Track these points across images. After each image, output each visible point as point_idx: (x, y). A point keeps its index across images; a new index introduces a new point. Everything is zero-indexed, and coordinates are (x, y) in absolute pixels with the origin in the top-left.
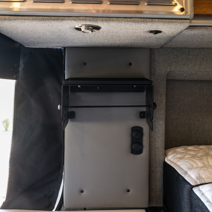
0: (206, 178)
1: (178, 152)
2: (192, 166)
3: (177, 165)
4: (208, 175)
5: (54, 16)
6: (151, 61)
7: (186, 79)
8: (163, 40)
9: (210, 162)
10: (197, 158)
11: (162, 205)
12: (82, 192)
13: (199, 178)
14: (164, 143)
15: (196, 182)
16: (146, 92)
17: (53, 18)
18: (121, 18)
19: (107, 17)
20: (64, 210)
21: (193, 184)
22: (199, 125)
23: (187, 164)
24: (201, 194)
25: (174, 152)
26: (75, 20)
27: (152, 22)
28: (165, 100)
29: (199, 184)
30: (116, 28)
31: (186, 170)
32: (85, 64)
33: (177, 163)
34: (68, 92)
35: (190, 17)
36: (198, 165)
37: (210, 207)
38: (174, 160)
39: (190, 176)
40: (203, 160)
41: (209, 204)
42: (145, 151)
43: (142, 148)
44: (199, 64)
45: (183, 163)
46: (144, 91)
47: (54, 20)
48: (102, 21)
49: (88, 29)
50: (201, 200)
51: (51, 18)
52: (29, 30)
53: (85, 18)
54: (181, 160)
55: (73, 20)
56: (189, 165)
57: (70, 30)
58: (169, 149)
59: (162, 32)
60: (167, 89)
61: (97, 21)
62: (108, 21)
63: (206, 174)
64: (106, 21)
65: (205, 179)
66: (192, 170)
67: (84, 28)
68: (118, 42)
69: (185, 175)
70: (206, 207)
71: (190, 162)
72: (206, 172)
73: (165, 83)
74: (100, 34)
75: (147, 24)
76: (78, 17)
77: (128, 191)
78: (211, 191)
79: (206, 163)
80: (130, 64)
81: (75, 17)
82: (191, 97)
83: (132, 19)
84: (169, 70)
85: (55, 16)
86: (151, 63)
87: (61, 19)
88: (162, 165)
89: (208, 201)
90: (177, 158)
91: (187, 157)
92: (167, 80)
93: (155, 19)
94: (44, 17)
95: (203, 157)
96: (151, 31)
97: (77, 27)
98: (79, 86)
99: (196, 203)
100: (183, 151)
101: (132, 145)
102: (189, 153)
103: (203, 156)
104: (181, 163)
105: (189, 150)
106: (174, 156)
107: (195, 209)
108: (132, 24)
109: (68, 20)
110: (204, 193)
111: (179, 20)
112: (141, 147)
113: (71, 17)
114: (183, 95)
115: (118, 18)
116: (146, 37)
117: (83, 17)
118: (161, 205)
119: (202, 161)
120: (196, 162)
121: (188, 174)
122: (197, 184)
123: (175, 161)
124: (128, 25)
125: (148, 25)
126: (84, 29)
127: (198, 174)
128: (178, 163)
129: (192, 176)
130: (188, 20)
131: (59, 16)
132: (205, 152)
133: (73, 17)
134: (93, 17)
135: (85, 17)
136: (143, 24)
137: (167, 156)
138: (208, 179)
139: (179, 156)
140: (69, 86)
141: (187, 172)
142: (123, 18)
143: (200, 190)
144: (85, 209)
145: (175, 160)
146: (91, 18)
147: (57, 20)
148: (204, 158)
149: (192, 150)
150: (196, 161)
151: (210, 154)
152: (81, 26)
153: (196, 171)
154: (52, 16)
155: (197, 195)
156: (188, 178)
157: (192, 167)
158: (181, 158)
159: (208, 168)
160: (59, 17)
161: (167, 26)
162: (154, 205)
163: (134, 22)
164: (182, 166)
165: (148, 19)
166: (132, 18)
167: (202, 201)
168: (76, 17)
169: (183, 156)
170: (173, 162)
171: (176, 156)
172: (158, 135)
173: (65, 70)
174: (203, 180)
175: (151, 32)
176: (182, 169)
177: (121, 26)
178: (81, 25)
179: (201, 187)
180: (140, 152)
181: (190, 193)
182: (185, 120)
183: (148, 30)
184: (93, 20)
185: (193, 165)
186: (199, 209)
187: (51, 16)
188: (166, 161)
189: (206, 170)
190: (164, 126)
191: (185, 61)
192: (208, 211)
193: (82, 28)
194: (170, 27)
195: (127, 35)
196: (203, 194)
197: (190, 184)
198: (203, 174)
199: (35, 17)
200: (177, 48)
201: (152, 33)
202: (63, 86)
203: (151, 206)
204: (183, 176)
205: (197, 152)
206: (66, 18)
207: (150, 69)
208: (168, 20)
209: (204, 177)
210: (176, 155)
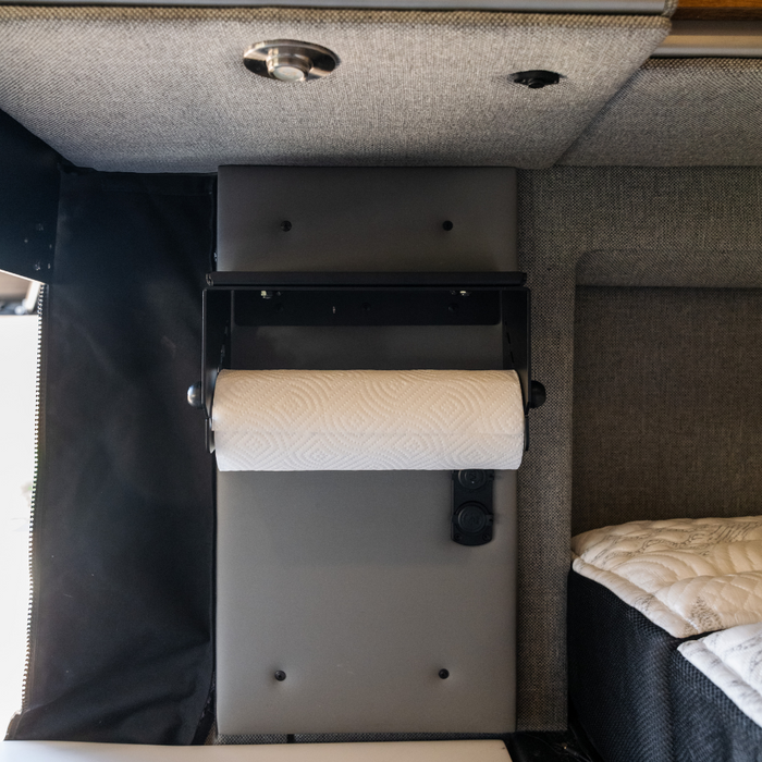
0: (724, 613)
1: (620, 537)
2: (673, 575)
3: (617, 578)
4: (730, 601)
5: (165, 6)
6: (522, 214)
7: (645, 282)
8: (564, 121)
9: (736, 564)
10: (690, 551)
11: (562, 727)
12: (281, 677)
13: (700, 611)
14: (568, 506)
15: (688, 625)
16: (505, 324)
17: (161, 12)
18: (409, 10)
19: (360, 9)
20: (219, 744)
21: (675, 632)
22: (694, 448)
23: (652, 570)
24: (710, 660)
25: (605, 539)
26: (240, 20)
27: (525, 24)
28: (571, 356)
29: (700, 632)
30: (391, 57)
31: (648, 591)
32: (287, 226)
33: (615, 572)
34: (229, 325)
35: (666, 6)
36: (695, 573)
37: (748, 699)
38: (604, 563)
39: (664, 609)
40: (712, 558)
41: (742, 692)
42: (503, 531)
43: (492, 521)
44: (693, 224)
45: (638, 567)
46: (496, 323)
47: (165, 20)
48: (342, 21)
49: (291, 61)
50: (709, 681)
51: (152, 13)
52: (80, 72)
53: (277, 10)
54: (632, 561)
55: (235, 19)
56: (660, 573)
57: (226, 72)
58: (587, 534)
59: (561, 80)
60: (577, 321)
61: (322, 21)
62: (362, 21)
63: (723, 599)
64: (357, 22)
65: (721, 615)
66: (673, 591)
67: (276, 60)
68: (403, 137)
69: (645, 605)
70: (731, 701)
71: (665, 564)
72: (724, 593)
73: (571, 292)
74: (338, 91)
75: (505, 36)
76: (252, 7)
77: (444, 674)
78: (746, 648)
79: (721, 565)
80: (448, 226)
81: (240, 7)
82: (662, 349)
83: (450, 16)
84: (583, 248)
85: (170, 6)
86: (519, 221)
87: (191, 17)
88: (562, 584)
89: (738, 682)
90: (616, 555)
91: (651, 549)
92: (578, 287)
93: (537, 15)
94: (129, 10)
95: (710, 548)
96: (520, 74)
97: (250, 53)
98: (264, 293)
99: (692, 692)
100: (637, 534)
101: (455, 514)
102: (657, 537)
103: (708, 545)
104: (630, 568)
105: (660, 531)
106: (606, 550)
107: (689, 716)
108: (450, 33)
109: (217, 18)
110: (722, 658)
111: (623, 17)
112: (489, 517)
113: (229, 7)
114: (635, 343)
115: (399, 10)
116: (501, 108)
117: (272, 6)
118: (559, 725)
119: (708, 559)
120: (685, 565)
121: (657, 602)
122: (693, 633)
123: (608, 566)
124: (438, 41)
125: (511, 38)
126: (276, 64)
127: (695, 600)
128: (621, 572)
129: (671, 608)
130: (656, 18)
131: (182, 6)
132: (715, 536)
133: (234, 7)
134: (309, 8)
135: (277, 7)
136: (491, 36)
137: (579, 555)
138: (732, 615)
139: (623, 548)
140: (232, 292)
141: (653, 596)
142: (417, 10)
143: (705, 650)
144: (291, 739)
145: (608, 563)
146: (302, 13)
147: (177, 18)
148: (717, 552)
149: (670, 530)
150: (685, 561)
151: (733, 541)
152: (264, 51)
153: (686, 588)
154: (159, 6)
155: (694, 667)
156: (660, 614)
157: (672, 580)
158: (629, 555)
159: (730, 579)
160: (182, 10)
161: (579, 44)
162: (536, 725)
163: (457, 25)
164: (634, 580)
165: (509, 15)
166: (452, 10)
167: (713, 685)
168: (246, 7)
169: (636, 549)
170: (602, 570)
171: (613, 550)
172: (549, 478)
173: (214, 250)
174: (712, 619)
175: (522, 78)
176: (634, 588)
177: (411, 44)
178: (263, 46)
179: (707, 641)
180: (485, 536)
181: (670, 662)
182: (643, 431)
183: (509, 70)
184: (307, 19)
185: (676, 571)
186: (705, 713)
187: (153, 6)
188: (577, 567)
189: (722, 586)
190: (567, 448)
191: (641, 215)
192: (737, 714)
193: (268, 58)
194: (591, 48)
195: (433, 99)
196: (717, 661)
197: (667, 634)
198: (714, 597)
199: (96, 9)
200: (612, 167)
201: (526, 84)
202: (208, 293)
203: (524, 729)
204: (640, 609)
205: (687, 536)
206: (208, 11)
207: (519, 244)
208: (582, 17)
209: (715, 608)
210: (612, 546)
